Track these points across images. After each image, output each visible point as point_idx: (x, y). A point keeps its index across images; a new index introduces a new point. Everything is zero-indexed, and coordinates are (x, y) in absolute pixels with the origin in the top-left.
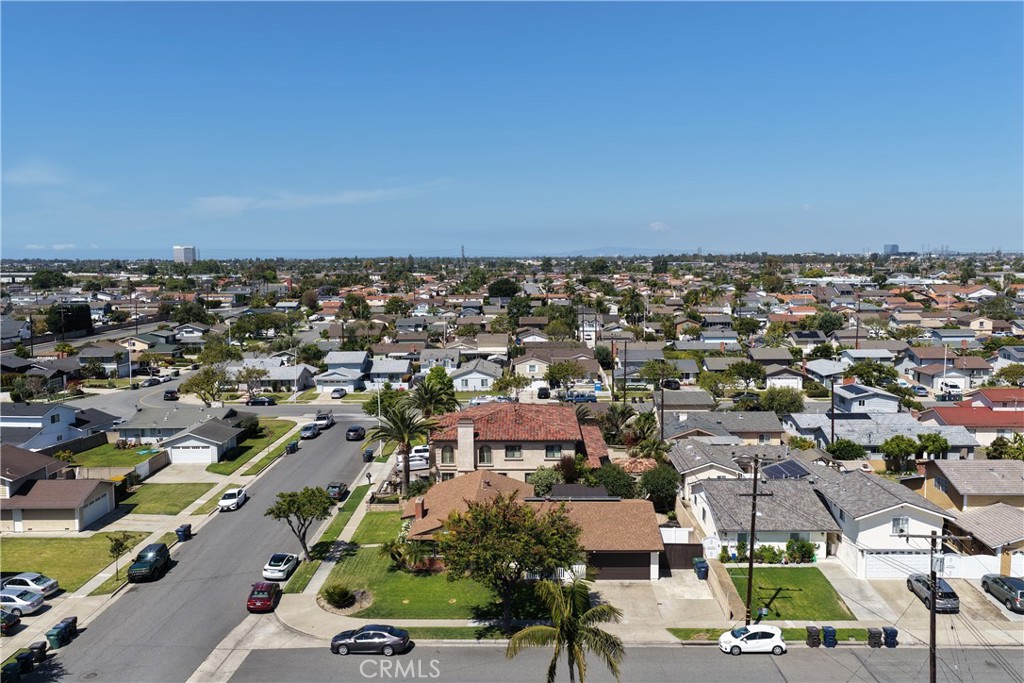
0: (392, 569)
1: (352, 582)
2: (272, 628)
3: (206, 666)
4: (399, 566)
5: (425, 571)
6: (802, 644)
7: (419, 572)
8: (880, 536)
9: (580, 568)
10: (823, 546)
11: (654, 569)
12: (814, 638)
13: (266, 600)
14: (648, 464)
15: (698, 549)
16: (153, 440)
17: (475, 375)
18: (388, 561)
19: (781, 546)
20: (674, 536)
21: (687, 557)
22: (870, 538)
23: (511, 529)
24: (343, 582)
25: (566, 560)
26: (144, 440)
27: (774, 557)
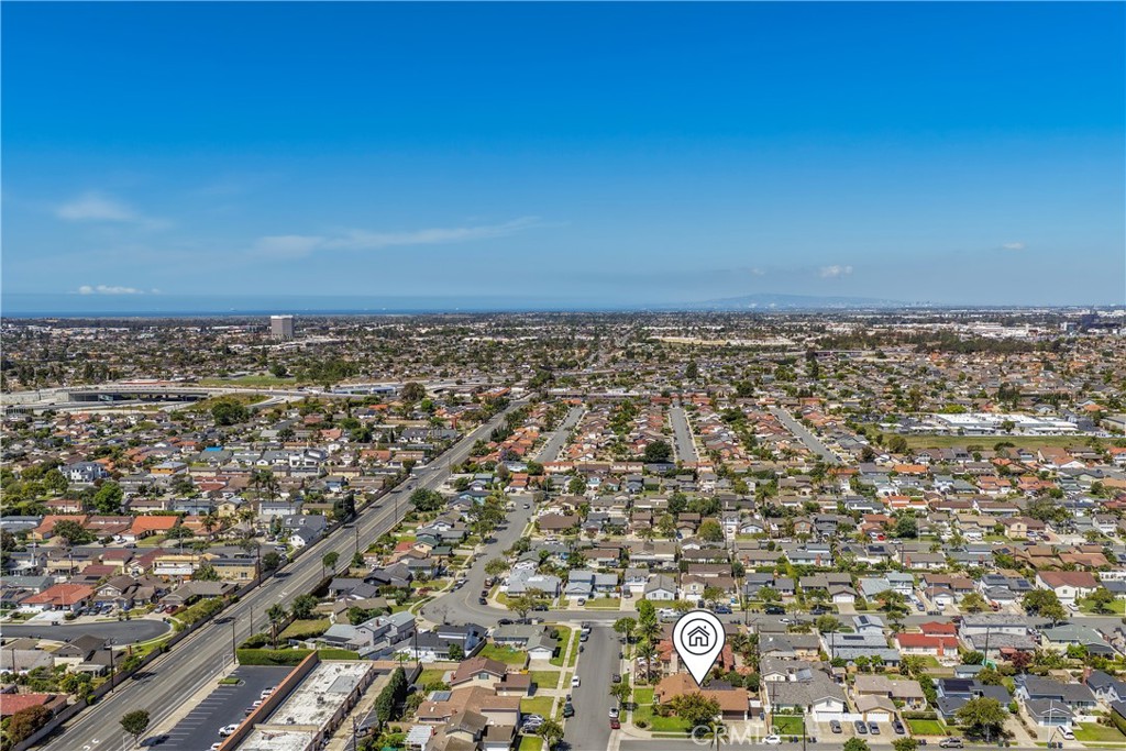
0: (654, 714)
1: (643, 719)
2: (622, 734)
3: (610, 744)
4: (656, 713)
5: (666, 715)
6: (788, 742)
7: (664, 716)
8: (822, 707)
9: (720, 717)
10: (807, 709)
11: (746, 716)
12: (791, 740)
13: (616, 725)
14: (750, 670)
15: (762, 710)
16: (511, 643)
17: (660, 591)
18: (653, 711)
19: (792, 709)
20: (755, 704)
21: (760, 712)
22: (818, 707)
23: (699, 705)
24: (639, 719)
25: (715, 714)
26: (506, 643)
27: (789, 713)
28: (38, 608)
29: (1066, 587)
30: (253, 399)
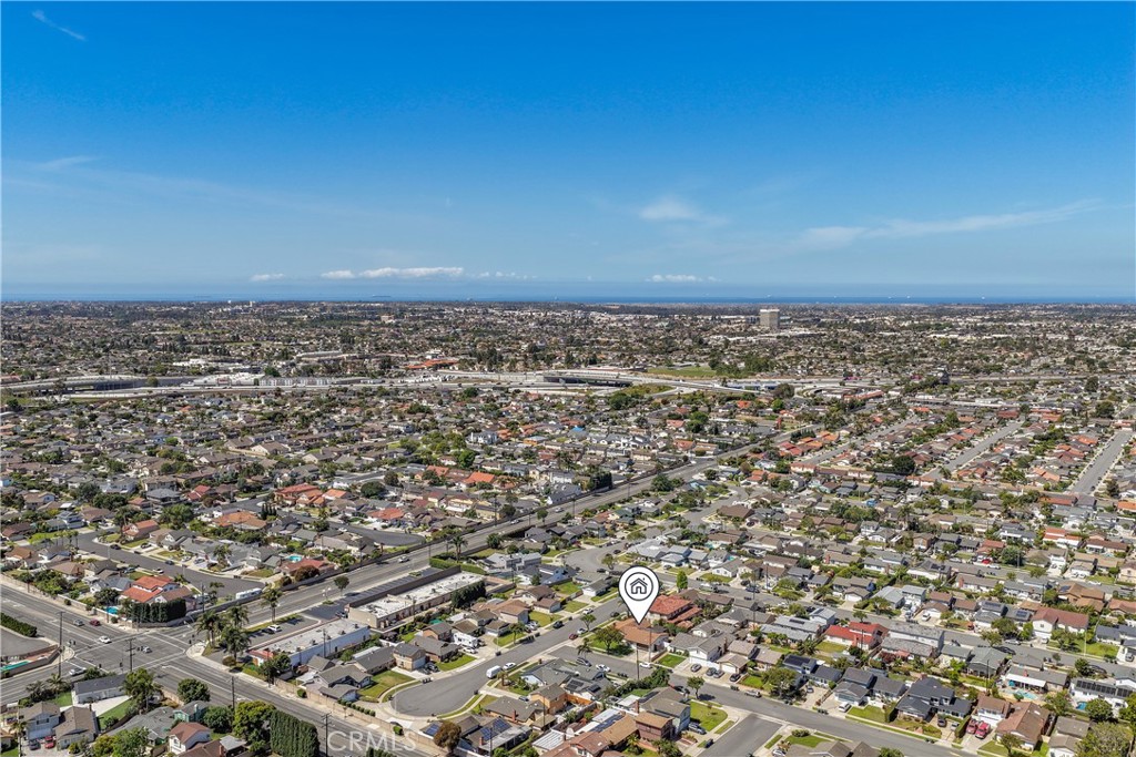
28: (375, 519)
29: (1043, 622)
30: (662, 388)
